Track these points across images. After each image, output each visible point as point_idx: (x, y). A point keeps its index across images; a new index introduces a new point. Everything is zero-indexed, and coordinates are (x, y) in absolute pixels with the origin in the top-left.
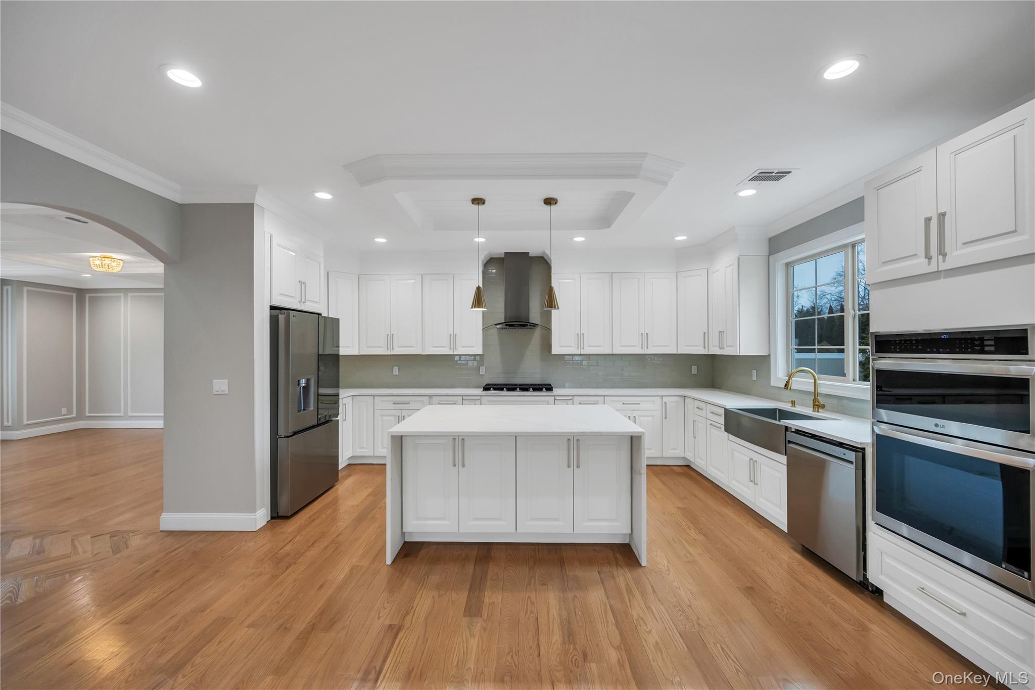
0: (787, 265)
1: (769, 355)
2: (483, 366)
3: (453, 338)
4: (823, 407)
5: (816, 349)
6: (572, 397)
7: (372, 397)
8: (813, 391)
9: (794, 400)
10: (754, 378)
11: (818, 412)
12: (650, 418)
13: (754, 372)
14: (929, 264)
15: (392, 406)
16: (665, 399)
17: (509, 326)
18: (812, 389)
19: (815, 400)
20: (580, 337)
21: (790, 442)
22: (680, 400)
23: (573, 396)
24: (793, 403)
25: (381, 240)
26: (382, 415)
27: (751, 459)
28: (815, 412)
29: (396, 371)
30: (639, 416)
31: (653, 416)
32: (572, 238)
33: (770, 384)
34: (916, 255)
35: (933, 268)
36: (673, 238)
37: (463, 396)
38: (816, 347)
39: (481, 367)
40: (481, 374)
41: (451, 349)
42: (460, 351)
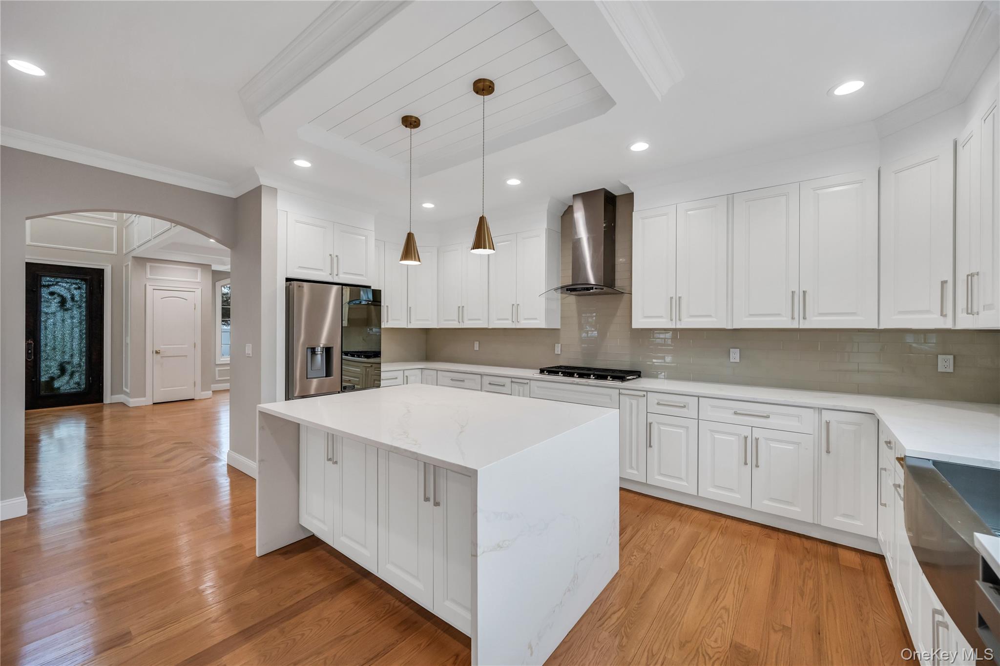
2: (559, 343)
6: (645, 393)
12: (791, 447)
16: (827, 416)
20: (675, 303)
23: (647, 391)
29: (476, 346)
30: (767, 439)
31: (798, 444)
32: (628, 147)
37: (511, 378)
39: (556, 345)
40: (556, 353)
41: (513, 321)
42: (523, 324)
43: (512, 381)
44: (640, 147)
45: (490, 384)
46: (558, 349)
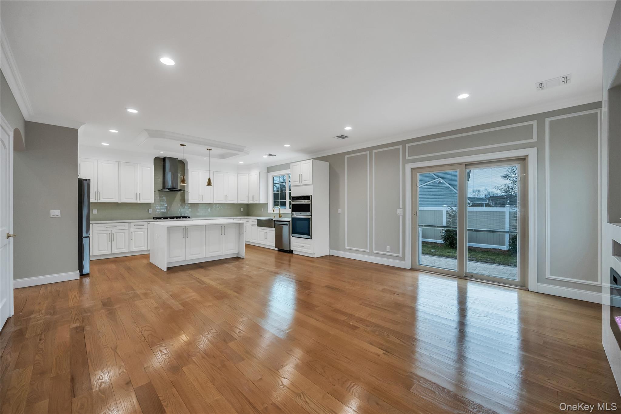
0: (272, 176)
1: (267, 203)
2: (151, 209)
3: (138, 195)
10: (263, 211)
11: (280, 218)
13: (263, 209)
14: (299, 183)
15: (105, 229)
17: (171, 190)
19: (280, 215)
20: (201, 196)
21: (276, 224)
24: (274, 216)
26: (98, 234)
27: (265, 232)
29: (95, 212)
33: (268, 211)
34: (297, 181)
36: (239, 162)
38: (280, 201)
39: (149, 209)
40: (149, 212)
41: (136, 200)
42: (142, 201)
43: (148, 223)
45: (135, 226)
46: (150, 211)
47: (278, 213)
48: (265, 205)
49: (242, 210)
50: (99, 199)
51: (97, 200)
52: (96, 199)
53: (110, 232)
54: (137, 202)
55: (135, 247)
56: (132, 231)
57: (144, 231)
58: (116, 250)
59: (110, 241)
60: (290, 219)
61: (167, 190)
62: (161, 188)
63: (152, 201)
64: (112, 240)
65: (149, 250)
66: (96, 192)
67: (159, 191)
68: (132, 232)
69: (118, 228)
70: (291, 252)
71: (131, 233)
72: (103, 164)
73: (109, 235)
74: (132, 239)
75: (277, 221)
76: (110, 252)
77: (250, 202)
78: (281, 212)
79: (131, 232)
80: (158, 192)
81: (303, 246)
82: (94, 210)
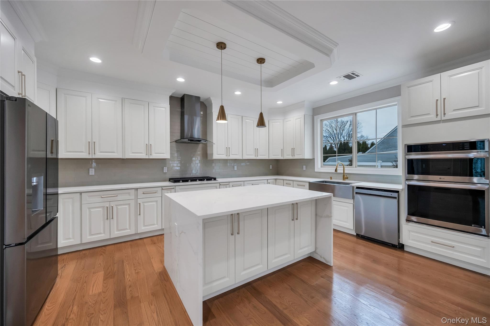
0: (321, 120)
1: (314, 159)
2: (166, 167)
3: (149, 147)
4: (347, 178)
5: (336, 155)
7: (79, 194)
8: (343, 172)
9: (331, 177)
10: (304, 169)
11: (345, 180)
13: (304, 167)
14: (437, 117)
15: (100, 200)
17: (190, 141)
18: (342, 172)
19: (344, 176)
20: (228, 149)
21: (357, 193)
22: (274, 180)
23: (229, 182)
24: (331, 178)
25: (96, 60)
26: (89, 208)
28: (344, 180)
29: (92, 172)
32: (234, 92)
33: (315, 171)
34: (429, 114)
35: (439, 118)
36: (276, 102)
37: (162, 187)
38: (337, 155)
39: (164, 168)
40: (164, 172)
41: (147, 154)
42: (154, 156)
43: (162, 189)
44: (238, 93)
45: (143, 193)
46: (165, 170)
47: (342, 173)
48: (311, 162)
49: (271, 167)
50: (94, 154)
51: (91, 155)
52: (89, 154)
53: (107, 205)
54: (147, 157)
55: (145, 226)
56: (139, 201)
57: (157, 201)
58: (116, 233)
59: (107, 219)
60: (400, 187)
61: (186, 140)
62: (179, 138)
63: (167, 156)
64: (111, 217)
65: (164, 229)
66: (89, 142)
67: (176, 141)
68: (140, 204)
69: (120, 197)
70: (401, 247)
71: (138, 205)
72: (100, 100)
73: (106, 208)
74: (140, 215)
75: (358, 188)
76: (108, 237)
77: (280, 157)
78: (346, 172)
79: (138, 203)
80: (174, 143)
81: (454, 247)
82: (90, 169)
